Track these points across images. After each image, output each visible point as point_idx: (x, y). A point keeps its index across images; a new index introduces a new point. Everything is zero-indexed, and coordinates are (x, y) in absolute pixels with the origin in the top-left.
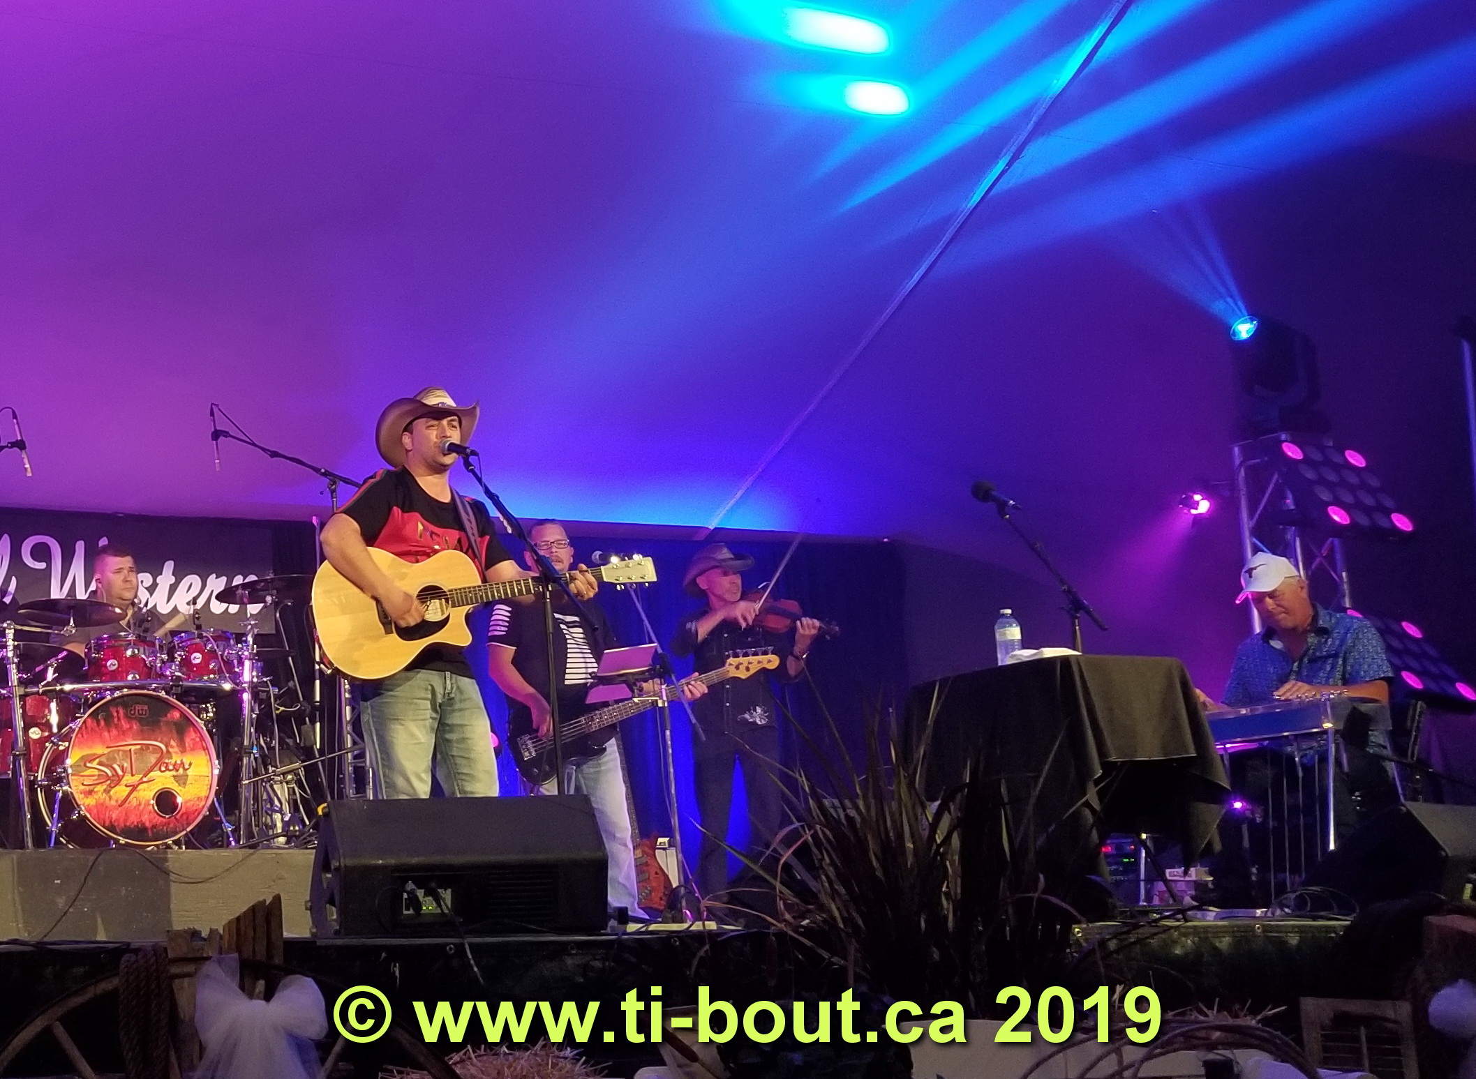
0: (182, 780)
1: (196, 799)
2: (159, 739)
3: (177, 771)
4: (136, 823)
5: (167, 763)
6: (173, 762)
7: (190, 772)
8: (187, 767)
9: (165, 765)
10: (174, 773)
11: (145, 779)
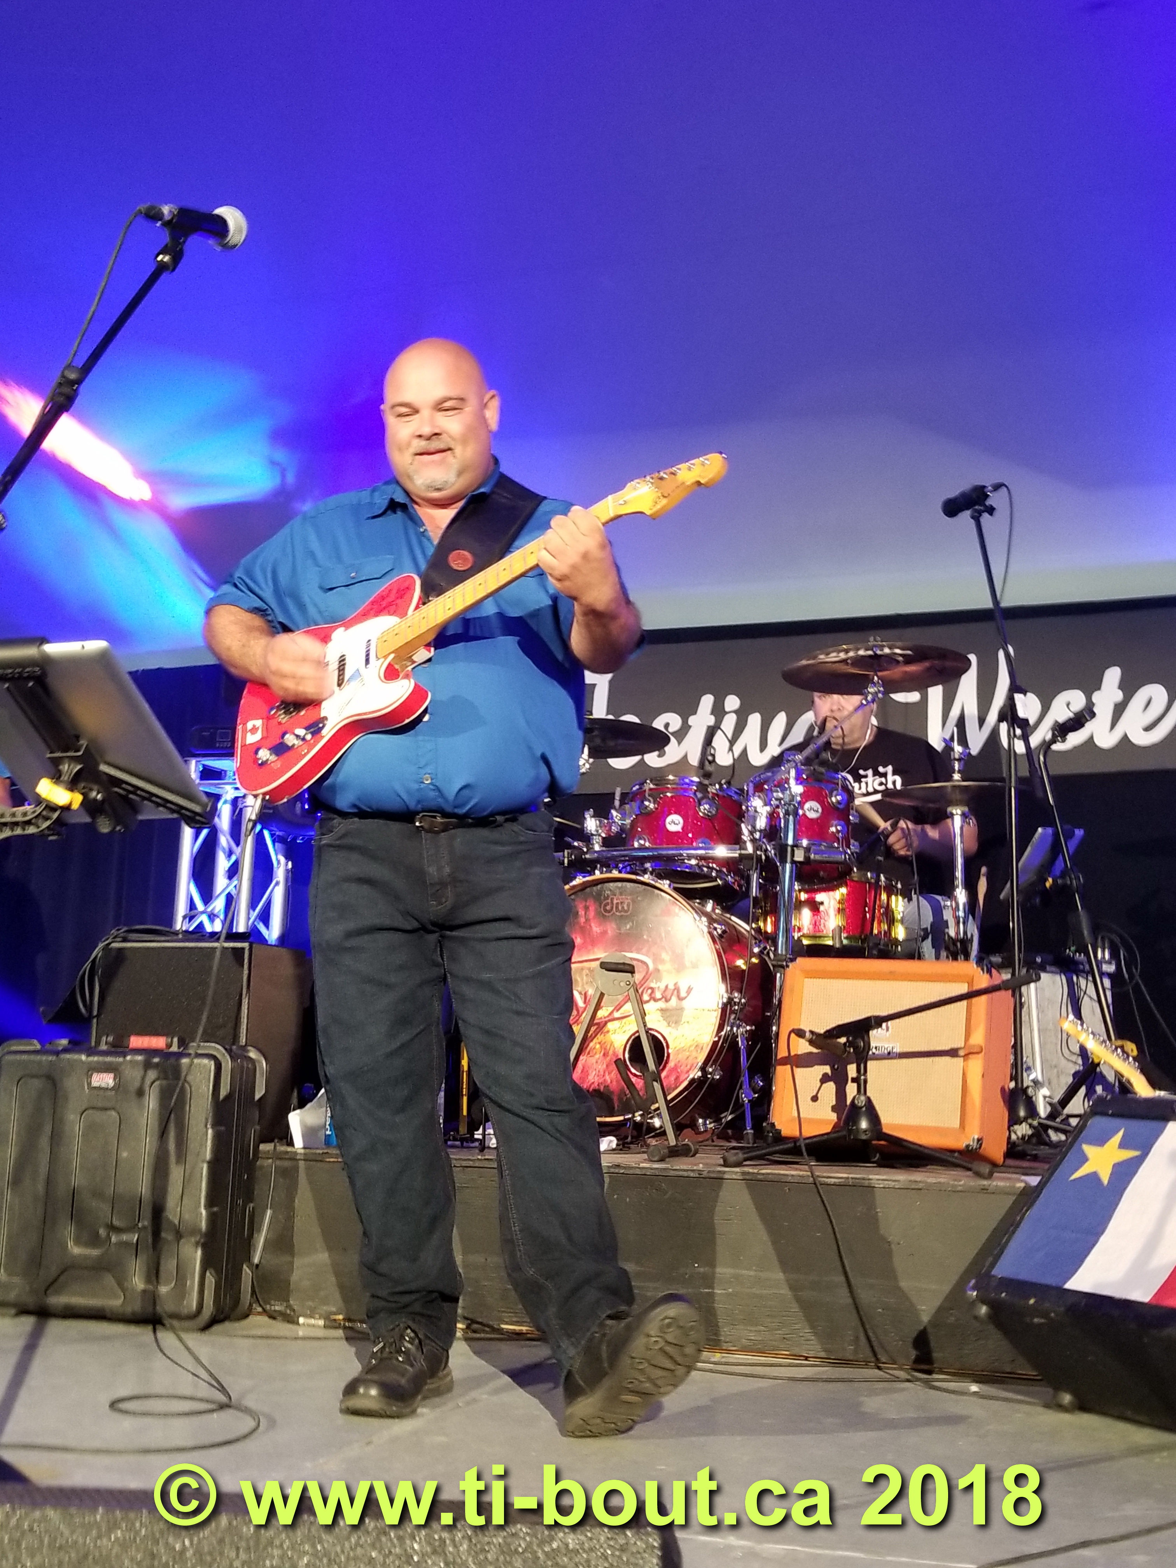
0: (672, 1016)
1: (692, 1048)
2: (644, 950)
3: (667, 1001)
4: (596, 1084)
5: (653, 989)
6: (663, 987)
7: (684, 1003)
8: (683, 994)
9: (650, 991)
10: (662, 1004)
11: (617, 1015)
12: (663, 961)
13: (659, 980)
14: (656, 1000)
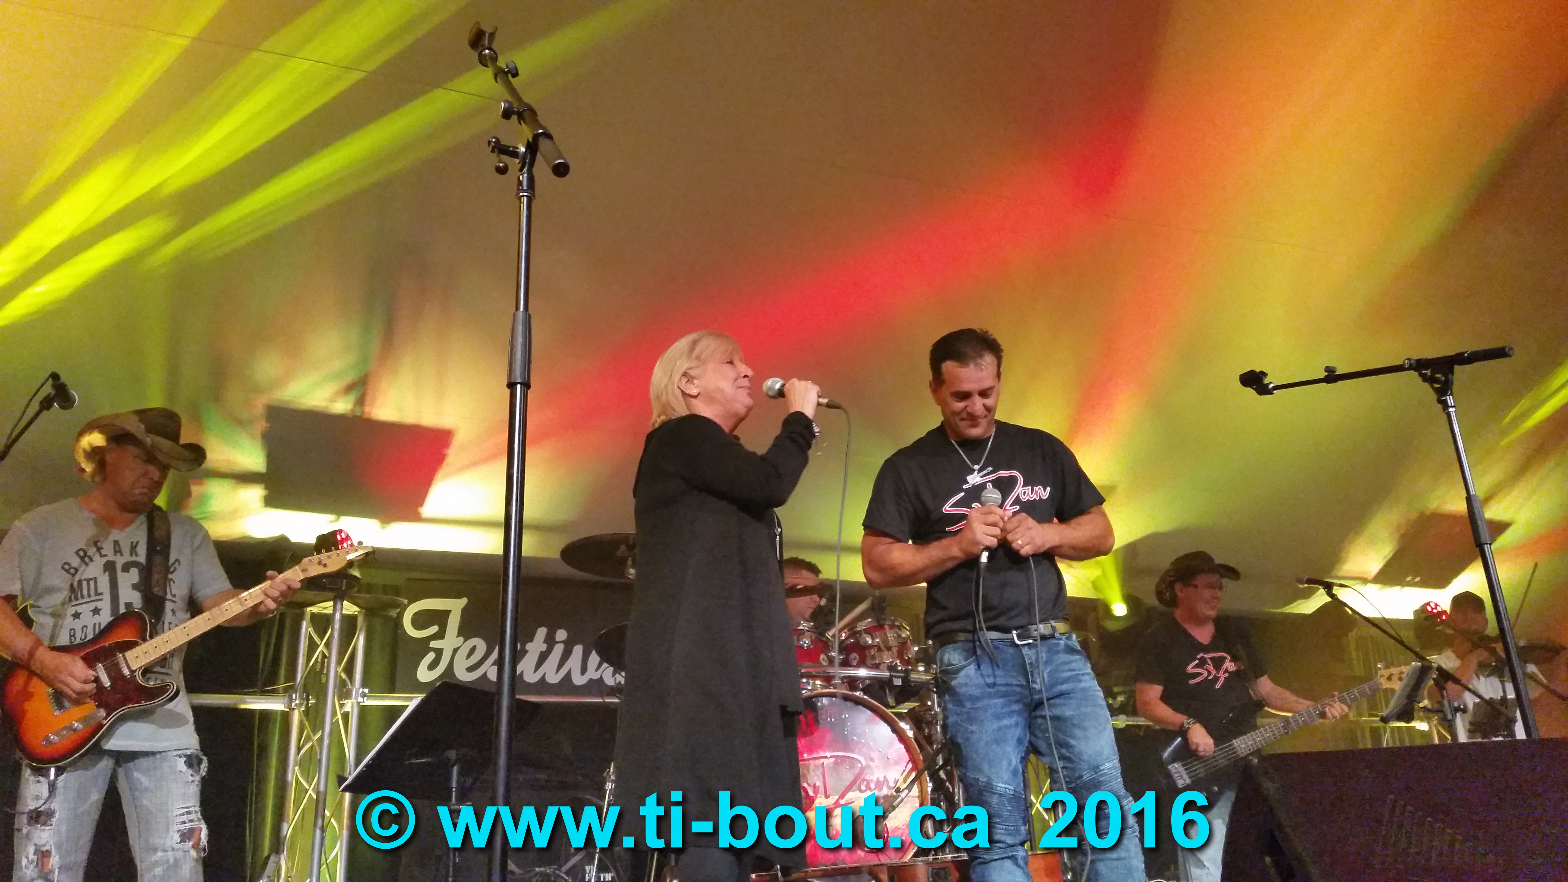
12: (872, 760)
13: (872, 774)
14: (870, 789)
